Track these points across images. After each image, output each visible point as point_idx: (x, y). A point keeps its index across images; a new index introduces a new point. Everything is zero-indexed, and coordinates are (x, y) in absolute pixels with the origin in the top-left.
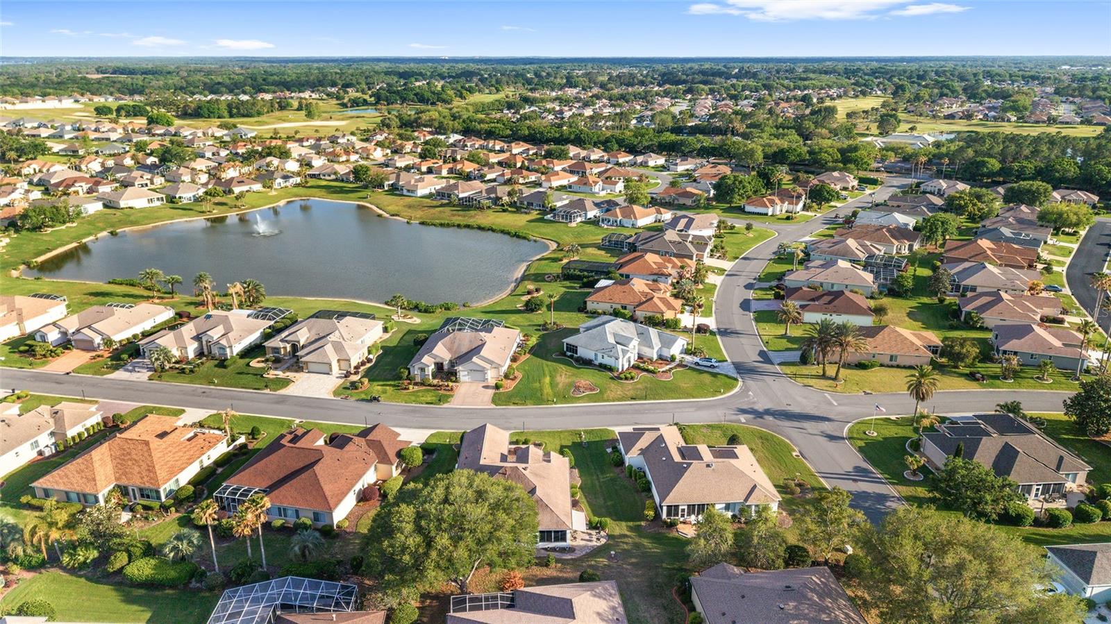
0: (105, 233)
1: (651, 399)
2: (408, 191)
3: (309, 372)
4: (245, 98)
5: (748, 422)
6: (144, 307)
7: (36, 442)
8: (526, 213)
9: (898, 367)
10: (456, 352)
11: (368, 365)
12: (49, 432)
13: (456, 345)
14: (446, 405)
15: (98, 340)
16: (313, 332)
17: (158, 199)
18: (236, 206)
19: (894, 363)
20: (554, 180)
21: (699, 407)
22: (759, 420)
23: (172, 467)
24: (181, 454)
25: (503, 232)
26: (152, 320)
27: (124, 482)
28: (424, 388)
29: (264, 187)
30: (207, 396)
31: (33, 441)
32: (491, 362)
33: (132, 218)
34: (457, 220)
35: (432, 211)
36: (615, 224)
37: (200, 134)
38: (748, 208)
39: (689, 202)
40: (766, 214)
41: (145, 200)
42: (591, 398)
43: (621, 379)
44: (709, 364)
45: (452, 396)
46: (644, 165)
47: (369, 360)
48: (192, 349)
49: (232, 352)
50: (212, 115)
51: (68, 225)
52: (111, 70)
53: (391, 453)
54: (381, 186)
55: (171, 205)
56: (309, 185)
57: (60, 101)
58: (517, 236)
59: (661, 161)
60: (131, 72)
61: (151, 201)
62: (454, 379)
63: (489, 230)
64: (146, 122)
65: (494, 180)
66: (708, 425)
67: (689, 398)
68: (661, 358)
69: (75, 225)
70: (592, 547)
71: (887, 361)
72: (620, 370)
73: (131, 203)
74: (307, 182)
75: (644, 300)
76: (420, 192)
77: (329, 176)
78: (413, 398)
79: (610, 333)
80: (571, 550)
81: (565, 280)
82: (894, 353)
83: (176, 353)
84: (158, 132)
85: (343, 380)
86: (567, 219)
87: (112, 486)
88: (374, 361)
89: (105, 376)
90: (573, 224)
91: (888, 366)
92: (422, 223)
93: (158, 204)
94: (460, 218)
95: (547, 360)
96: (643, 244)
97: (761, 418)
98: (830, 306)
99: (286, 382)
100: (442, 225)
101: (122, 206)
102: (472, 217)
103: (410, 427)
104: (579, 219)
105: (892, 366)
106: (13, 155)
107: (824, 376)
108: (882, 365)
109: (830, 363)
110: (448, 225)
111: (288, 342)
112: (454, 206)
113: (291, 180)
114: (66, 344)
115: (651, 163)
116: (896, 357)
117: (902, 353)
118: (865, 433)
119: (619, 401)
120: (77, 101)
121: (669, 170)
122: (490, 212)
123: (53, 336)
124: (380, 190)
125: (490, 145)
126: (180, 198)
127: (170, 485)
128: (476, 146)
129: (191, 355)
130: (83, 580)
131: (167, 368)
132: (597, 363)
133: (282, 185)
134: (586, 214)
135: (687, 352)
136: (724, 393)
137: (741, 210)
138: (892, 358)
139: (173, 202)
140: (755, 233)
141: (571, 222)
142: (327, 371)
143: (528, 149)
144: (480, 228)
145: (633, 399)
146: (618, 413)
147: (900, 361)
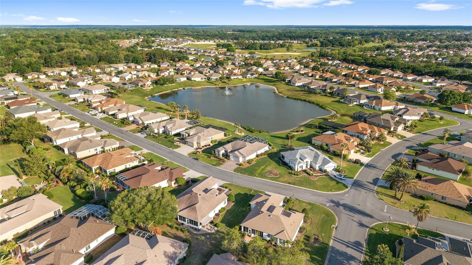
0: (182, 88)
1: (297, 185)
2: (293, 83)
3: (188, 145)
4: (272, 42)
5: (329, 207)
6: (159, 114)
7: (96, 149)
8: (334, 97)
9: (445, 203)
10: (234, 148)
11: (208, 147)
12: (101, 147)
13: (235, 146)
14: (218, 167)
15: (141, 122)
16: (197, 131)
17: (204, 78)
18: (228, 84)
19: (444, 201)
20: (361, 84)
21: (314, 194)
22: (336, 207)
23: (115, 165)
24: (120, 162)
25: (317, 105)
26: (160, 119)
27: (101, 166)
28: (217, 159)
29: (243, 77)
30: (154, 147)
31: (95, 148)
32: (242, 155)
33: (193, 84)
34: (303, 98)
35: (296, 93)
36: (371, 108)
37: (241, 56)
38: (454, 109)
39: (423, 102)
40: (463, 113)
41: (200, 78)
42: (272, 179)
43: (292, 174)
44: (340, 177)
45: (222, 164)
46: (420, 81)
47: (209, 145)
48: (161, 131)
49: (171, 134)
50: (252, 49)
51: (173, 84)
52: (237, 31)
53: (174, 178)
54: (284, 80)
55: (208, 81)
56: (260, 78)
57: (209, 41)
58: (321, 107)
59: (431, 80)
60: (243, 31)
61: (202, 79)
62: (228, 158)
63: (312, 103)
64: (226, 50)
65: (336, 82)
66: (309, 203)
67: (314, 189)
68: (321, 170)
69: (174, 84)
70: (207, 232)
71: (440, 199)
72: (296, 170)
73: (195, 79)
74: (259, 77)
75: (337, 143)
76: (296, 85)
77: (270, 75)
78: (210, 162)
79: (299, 154)
80: (199, 230)
81: (319, 129)
82: (444, 196)
83: (156, 131)
84: (228, 54)
85: (195, 150)
86: (349, 102)
87: (98, 166)
88: (211, 146)
89: (136, 134)
90: (351, 105)
91: (439, 202)
92: (287, 97)
93: (204, 80)
94: (305, 97)
95: (271, 160)
96: (369, 118)
97: (338, 207)
98: (434, 165)
99: (178, 147)
100: (295, 99)
101: (192, 80)
102: (310, 97)
103: (198, 172)
104: (355, 103)
105: (442, 202)
106: (177, 59)
107: (395, 197)
108: (435, 200)
109: (406, 192)
110: (297, 99)
111: (187, 133)
112: (306, 91)
113: (254, 76)
114: (133, 122)
115: (425, 81)
116: (446, 198)
117: (449, 196)
118: (383, 229)
119: (282, 182)
120: (215, 42)
121: (432, 85)
122: (319, 95)
123: (131, 119)
124: (284, 82)
125: (350, 66)
126: (212, 79)
127: (111, 170)
128: (343, 66)
129: (161, 132)
130: (70, 191)
131: (151, 135)
132: (289, 165)
133: (250, 77)
134: (360, 101)
135: (336, 170)
136: (334, 192)
137: (450, 109)
138: (443, 197)
139: (209, 80)
140: (444, 122)
141: (350, 104)
142: (192, 146)
143: (365, 69)
144: (309, 102)
145: (289, 183)
146: (276, 187)
147: (447, 201)
